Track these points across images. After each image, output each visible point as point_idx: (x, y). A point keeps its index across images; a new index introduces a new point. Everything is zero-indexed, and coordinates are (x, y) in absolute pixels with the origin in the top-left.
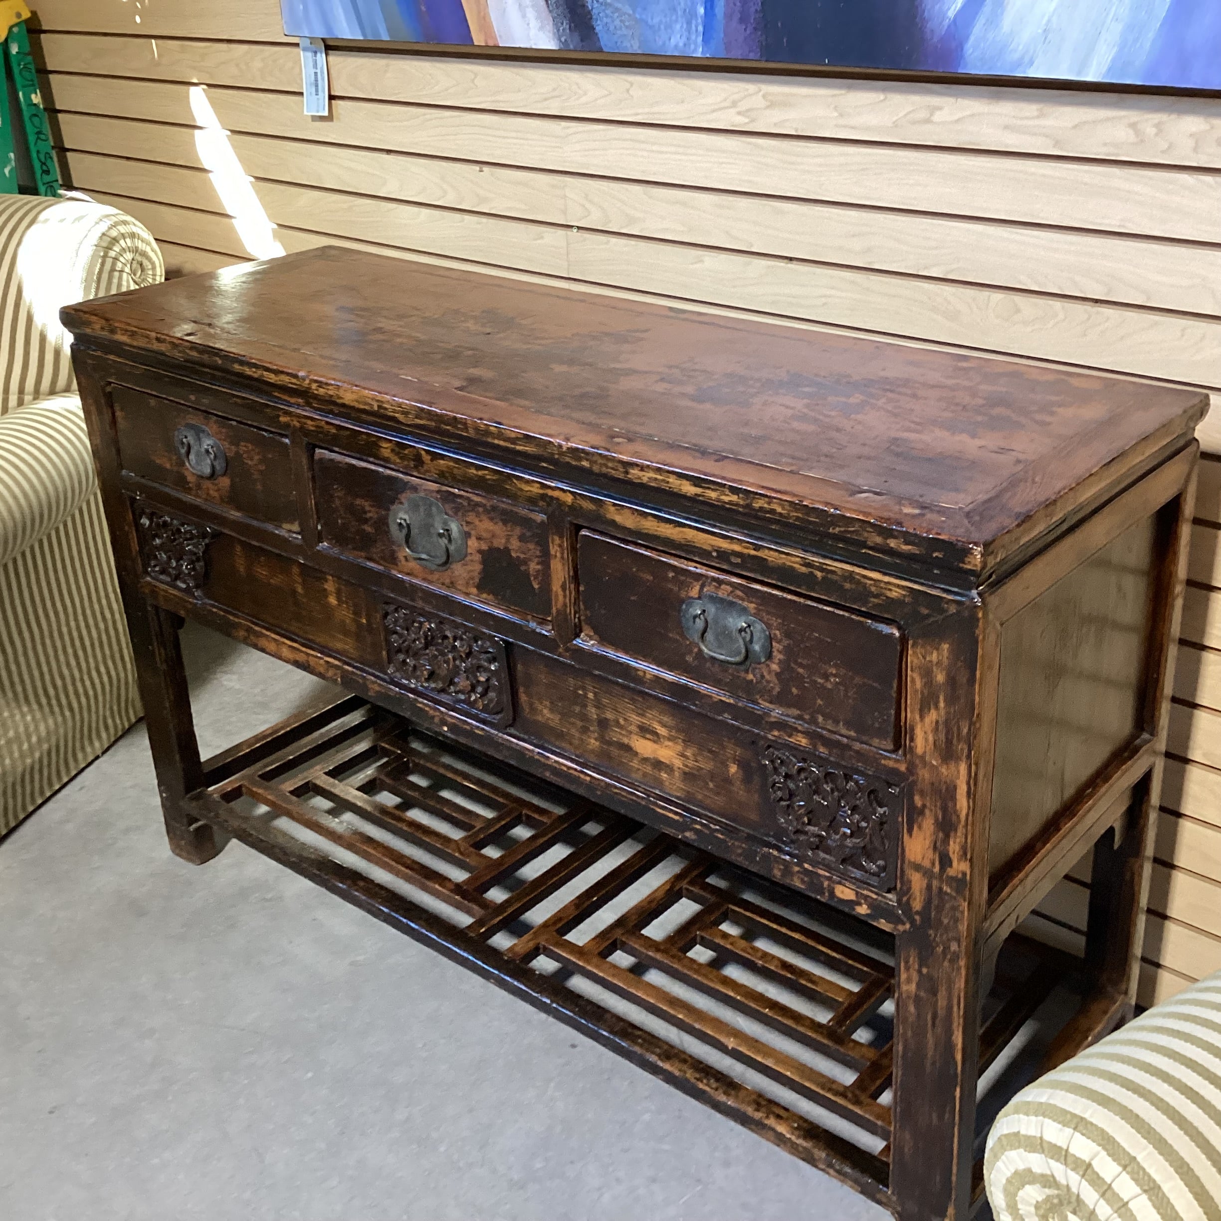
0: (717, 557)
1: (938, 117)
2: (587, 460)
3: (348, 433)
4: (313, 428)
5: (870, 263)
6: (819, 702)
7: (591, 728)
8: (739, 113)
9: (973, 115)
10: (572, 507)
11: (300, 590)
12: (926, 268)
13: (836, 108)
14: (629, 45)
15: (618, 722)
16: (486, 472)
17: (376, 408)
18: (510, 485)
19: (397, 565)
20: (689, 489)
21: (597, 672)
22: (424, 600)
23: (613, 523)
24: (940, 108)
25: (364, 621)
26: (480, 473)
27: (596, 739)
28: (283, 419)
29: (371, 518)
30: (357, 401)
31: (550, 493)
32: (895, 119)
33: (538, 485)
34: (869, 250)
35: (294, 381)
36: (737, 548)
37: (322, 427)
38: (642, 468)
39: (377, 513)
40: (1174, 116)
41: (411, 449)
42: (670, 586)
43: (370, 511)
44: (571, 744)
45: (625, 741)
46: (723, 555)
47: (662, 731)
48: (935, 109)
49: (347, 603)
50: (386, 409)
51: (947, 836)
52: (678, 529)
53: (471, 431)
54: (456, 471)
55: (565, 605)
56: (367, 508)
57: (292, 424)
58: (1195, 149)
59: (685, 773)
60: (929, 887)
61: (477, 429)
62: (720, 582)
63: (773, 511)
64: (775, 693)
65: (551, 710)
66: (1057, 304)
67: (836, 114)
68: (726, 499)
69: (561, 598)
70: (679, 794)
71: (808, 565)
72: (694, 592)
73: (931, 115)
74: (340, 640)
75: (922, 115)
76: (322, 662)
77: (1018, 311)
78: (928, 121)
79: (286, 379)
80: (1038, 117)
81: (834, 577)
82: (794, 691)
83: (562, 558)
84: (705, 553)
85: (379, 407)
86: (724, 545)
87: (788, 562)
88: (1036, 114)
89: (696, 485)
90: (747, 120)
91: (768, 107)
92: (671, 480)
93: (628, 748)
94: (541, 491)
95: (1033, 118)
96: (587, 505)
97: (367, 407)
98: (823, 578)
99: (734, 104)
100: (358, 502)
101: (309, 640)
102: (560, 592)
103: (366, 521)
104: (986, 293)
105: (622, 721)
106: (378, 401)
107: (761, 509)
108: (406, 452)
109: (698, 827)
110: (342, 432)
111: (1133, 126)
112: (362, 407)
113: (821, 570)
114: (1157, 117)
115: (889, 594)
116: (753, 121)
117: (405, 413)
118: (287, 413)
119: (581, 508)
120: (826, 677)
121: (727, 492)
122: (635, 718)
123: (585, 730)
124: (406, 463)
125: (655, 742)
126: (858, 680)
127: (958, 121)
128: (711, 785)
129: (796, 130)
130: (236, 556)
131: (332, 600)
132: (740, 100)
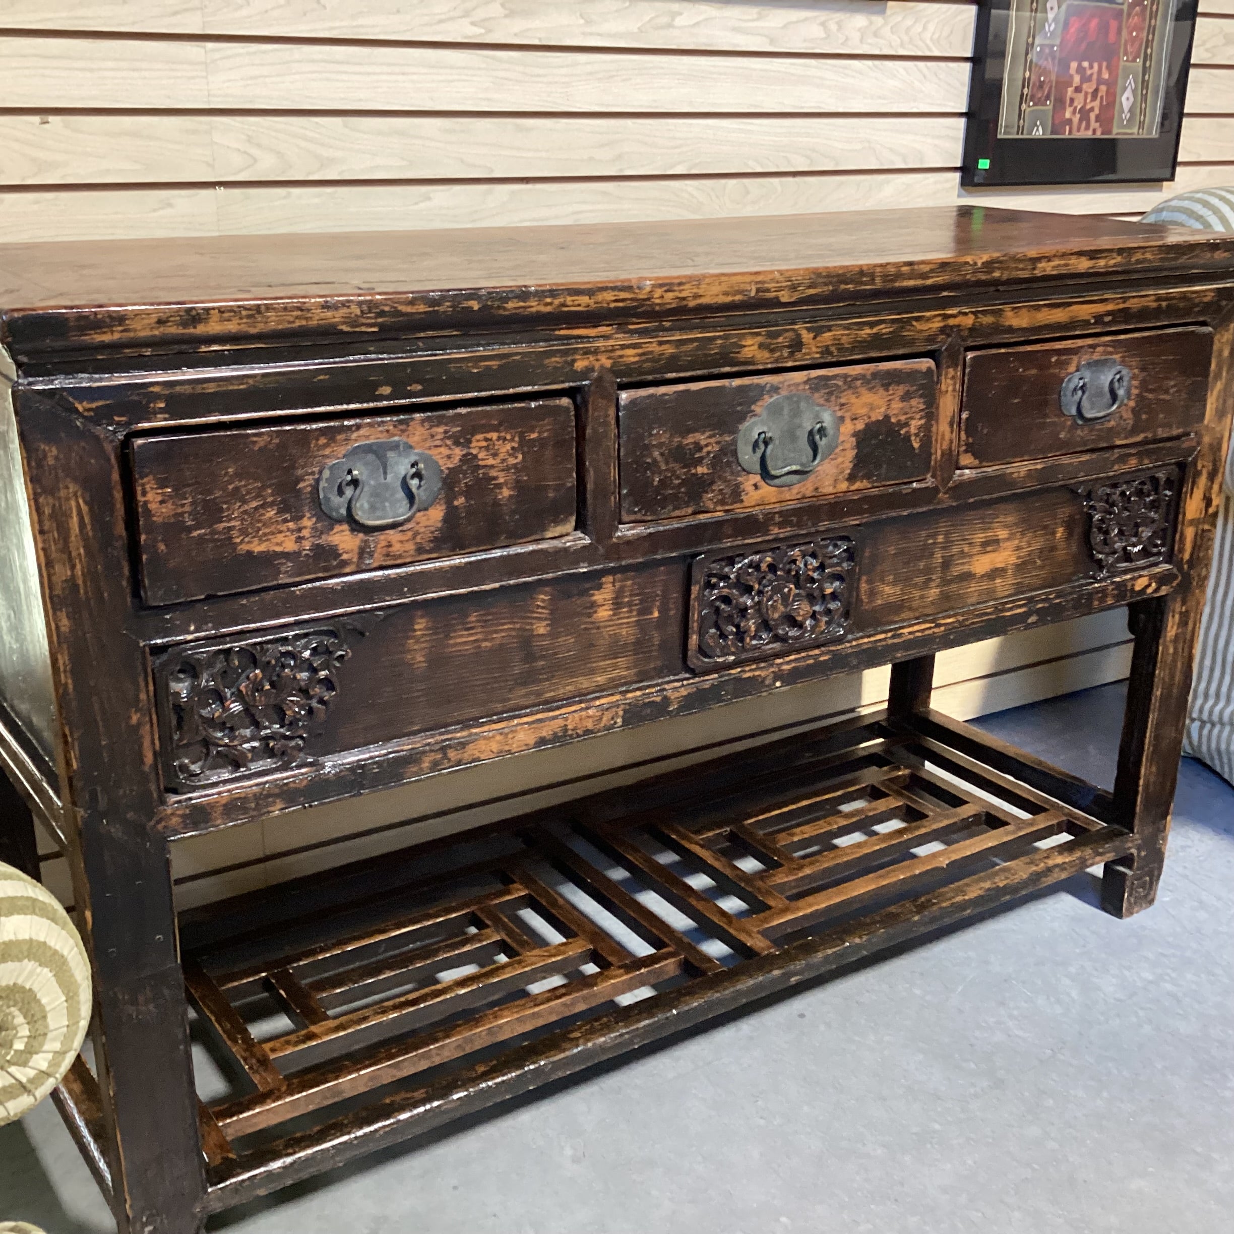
0: (1096, 323)
1: (679, 21)
2: (999, 268)
3: (695, 344)
4: (637, 359)
5: (621, 170)
6: (1161, 416)
7: (934, 577)
8: (473, 24)
9: (706, 20)
10: (972, 330)
11: (541, 628)
12: (671, 167)
13: (581, 16)
15: (962, 552)
16: (883, 326)
17: (753, 294)
18: (909, 330)
19: (742, 501)
20: (1084, 265)
21: (971, 500)
22: (781, 525)
23: (1010, 330)
24: (681, 14)
25: (656, 614)
26: (875, 330)
27: (937, 587)
28: (580, 365)
29: (709, 453)
30: (726, 294)
31: (951, 322)
32: (639, 24)
33: (939, 318)
34: (619, 157)
35: (623, 295)
36: (1110, 307)
37: (652, 352)
38: (1049, 259)
39: (718, 443)
40: (848, 15)
41: (787, 334)
42: (1052, 371)
43: (707, 445)
44: (910, 609)
45: (966, 568)
46: (1099, 319)
47: (1002, 534)
49: (630, 604)
50: (768, 290)
51: (1212, 482)
52: (1068, 309)
53: (878, 280)
54: (844, 340)
55: (951, 442)
56: (703, 443)
57: (597, 365)
58: (861, 41)
59: (1017, 565)
60: (1196, 535)
61: (885, 277)
62: (1093, 347)
63: (1144, 260)
64: (1129, 427)
65: (894, 583)
66: (775, 181)
67: (582, 21)
68: (1112, 262)
69: (947, 436)
70: (1007, 593)
71: (1159, 299)
72: (1072, 368)
73: (673, 20)
74: (604, 670)
75: (664, 20)
76: (590, 712)
77: (748, 192)
78: (670, 26)
79: (609, 296)
81: (1174, 302)
82: (1144, 417)
83: (954, 390)
84: (1086, 323)
85: (758, 290)
86: (1100, 308)
87: (1144, 302)
88: (755, 16)
89: (1091, 259)
90: (483, 31)
91: (506, 16)
92: (1071, 262)
93: (968, 576)
94: (941, 324)
95: (753, 20)
96: (988, 320)
97: (738, 298)
98: (1168, 306)
99: (466, 14)
100: (690, 439)
101: (547, 702)
102: (948, 429)
103: (700, 461)
104: (723, 181)
105: (966, 549)
106: (757, 283)
107: (1138, 262)
108: (780, 339)
109: (1040, 606)
110: (684, 348)
111: (823, 24)
112: (729, 299)
113: (1166, 299)
114: (839, 16)
115: (1206, 300)
116: (489, 31)
117: (794, 288)
118: (587, 352)
119: (981, 325)
120: (1167, 392)
121: (1115, 255)
122: (980, 537)
123: (926, 585)
124: (778, 354)
125: (994, 551)
126: (1189, 382)
127: (697, 24)
128: (1039, 562)
129: (540, 39)
130: (410, 641)
131: (603, 613)
132: (474, 9)
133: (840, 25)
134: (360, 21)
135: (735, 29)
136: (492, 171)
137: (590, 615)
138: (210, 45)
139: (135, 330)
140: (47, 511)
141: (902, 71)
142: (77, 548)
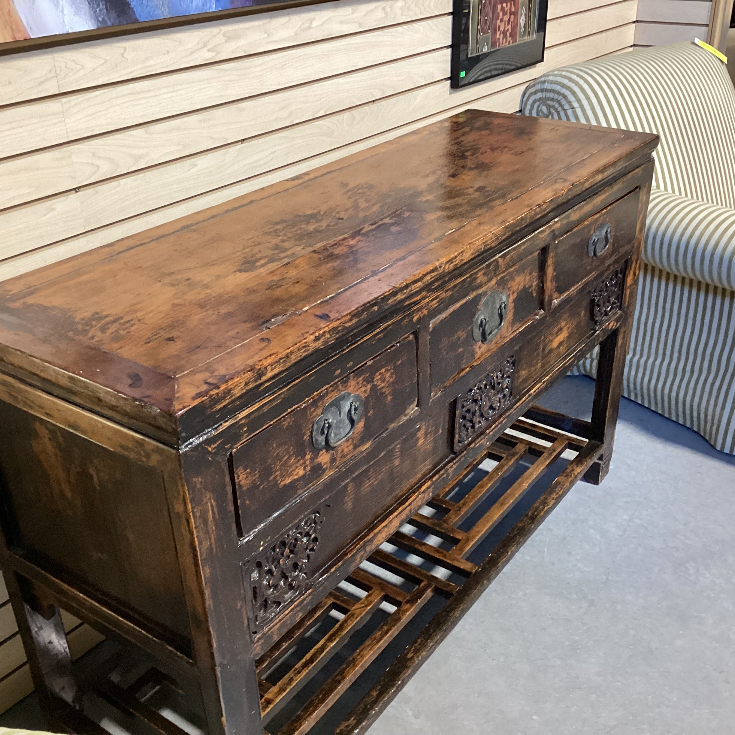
1: (314, 24)
2: (570, 194)
7: (539, 358)
8: (209, 50)
10: (560, 228)
11: (397, 463)
12: (317, 113)
13: (265, 33)
14: (160, 13)
15: (549, 340)
19: (475, 358)
23: (572, 222)
24: (314, 19)
25: (441, 431)
27: (540, 361)
28: (415, 319)
29: (463, 340)
31: (552, 228)
32: (294, 30)
33: (548, 228)
34: (291, 114)
35: (435, 274)
38: (588, 180)
39: (466, 333)
41: (493, 264)
43: (462, 336)
46: (602, 202)
47: (563, 324)
48: (312, 20)
49: (431, 432)
50: (488, 245)
52: (592, 203)
53: (528, 221)
56: (460, 336)
58: (402, 15)
59: (568, 337)
62: (600, 217)
65: (526, 368)
66: (367, 107)
67: (266, 35)
70: (565, 352)
73: (311, 24)
75: (307, 25)
77: (354, 117)
78: (310, 28)
80: (353, 13)
90: (214, 54)
91: (226, 41)
93: (551, 351)
95: (349, 15)
97: (477, 253)
99: (205, 45)
100: (456, 336)
103: (459, 346)
105: (551, 338)
106: (485, 243)
108: (491, 267)
111: (384, 9)
112: (473, 256)
114: (390, 2)
116: (218, 53)
117: (497, 239)
119: (563, 224)
122: (556, 330)
123: (537, 363)
124: (490, 276)
125: (560, 334)
127: (322, 24)
128: (575, 331)
129: (245, 52)
130: (346, 498)
131: (421, 442)
132: (209, 41)
133: (391, 6)
134: (147, 64)
135: (342, 22)
136: (227, 139)
137: (416, 446)
138: (64, 100)
139: (235, 394)
140: (198, 515)
141: (421, 28)
142: (212, 526)
